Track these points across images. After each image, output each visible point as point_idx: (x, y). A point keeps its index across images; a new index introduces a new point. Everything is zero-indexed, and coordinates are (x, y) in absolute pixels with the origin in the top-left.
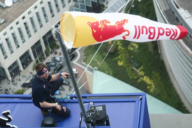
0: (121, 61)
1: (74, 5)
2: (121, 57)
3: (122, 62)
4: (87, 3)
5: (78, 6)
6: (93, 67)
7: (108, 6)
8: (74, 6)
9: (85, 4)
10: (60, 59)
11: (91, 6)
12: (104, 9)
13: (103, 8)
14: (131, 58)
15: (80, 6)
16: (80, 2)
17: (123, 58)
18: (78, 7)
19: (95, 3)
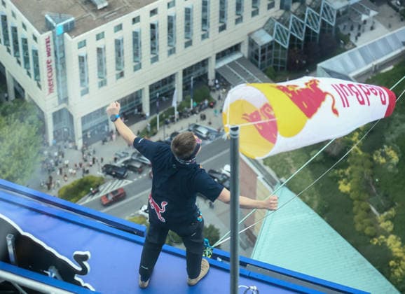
0: (348, 181)
1: (278, 18)
2: (351, 172)
3: (349, 184)
4: (310, 21)
5: (288, 23)
6: (279, 176)
7: (356, 44)
8: (278, 20)
9: (305, 22)
10: (208, 133)
11: (318, 32)
12: (346, 47)
13: (345, 44)
14: (374, 181)
15: (291, 24)
16: (294, 14)
17: (353, 175)
18: (287, 25)
19: (330, 26)
